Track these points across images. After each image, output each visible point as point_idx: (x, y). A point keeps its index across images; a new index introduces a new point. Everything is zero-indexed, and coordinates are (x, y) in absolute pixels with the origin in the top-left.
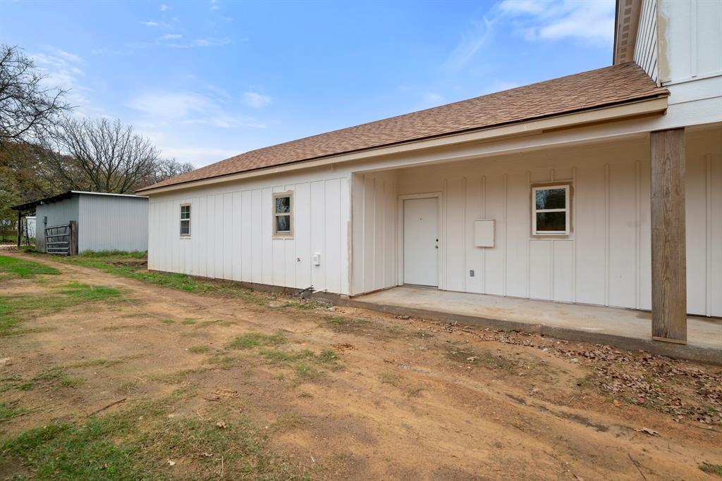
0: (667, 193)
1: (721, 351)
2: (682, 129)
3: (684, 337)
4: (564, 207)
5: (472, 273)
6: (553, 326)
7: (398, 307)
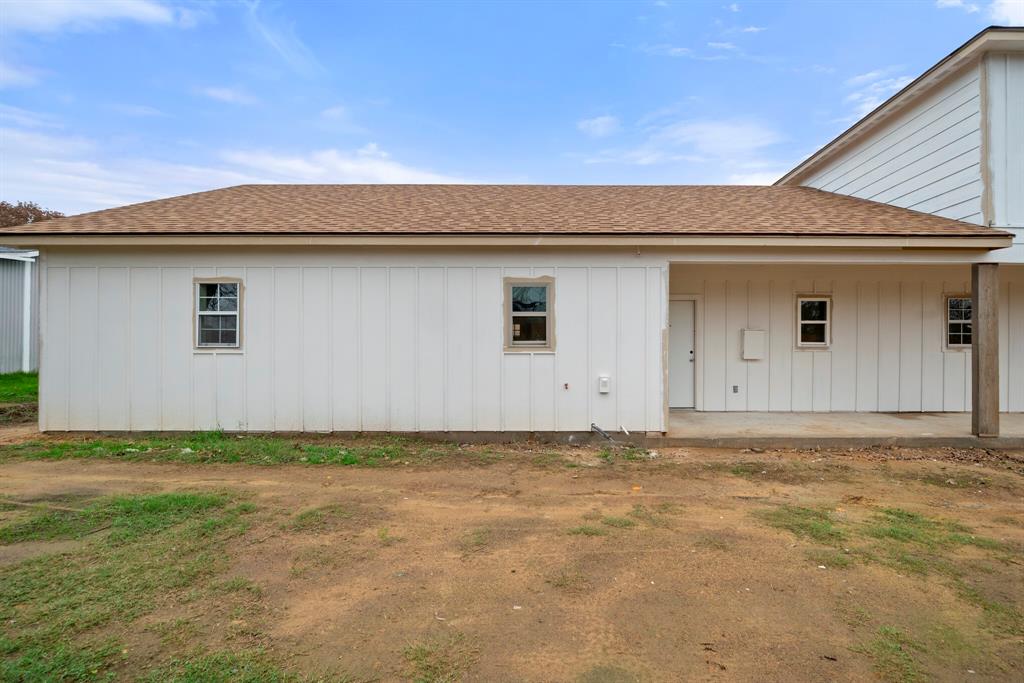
0: (988, 315)
1: (1022, 439)
2: (996, 264)
3: (998, 431)
4: (824, 318)
5: (735, 389)
6: (906, 436)
7: (739, 439)
